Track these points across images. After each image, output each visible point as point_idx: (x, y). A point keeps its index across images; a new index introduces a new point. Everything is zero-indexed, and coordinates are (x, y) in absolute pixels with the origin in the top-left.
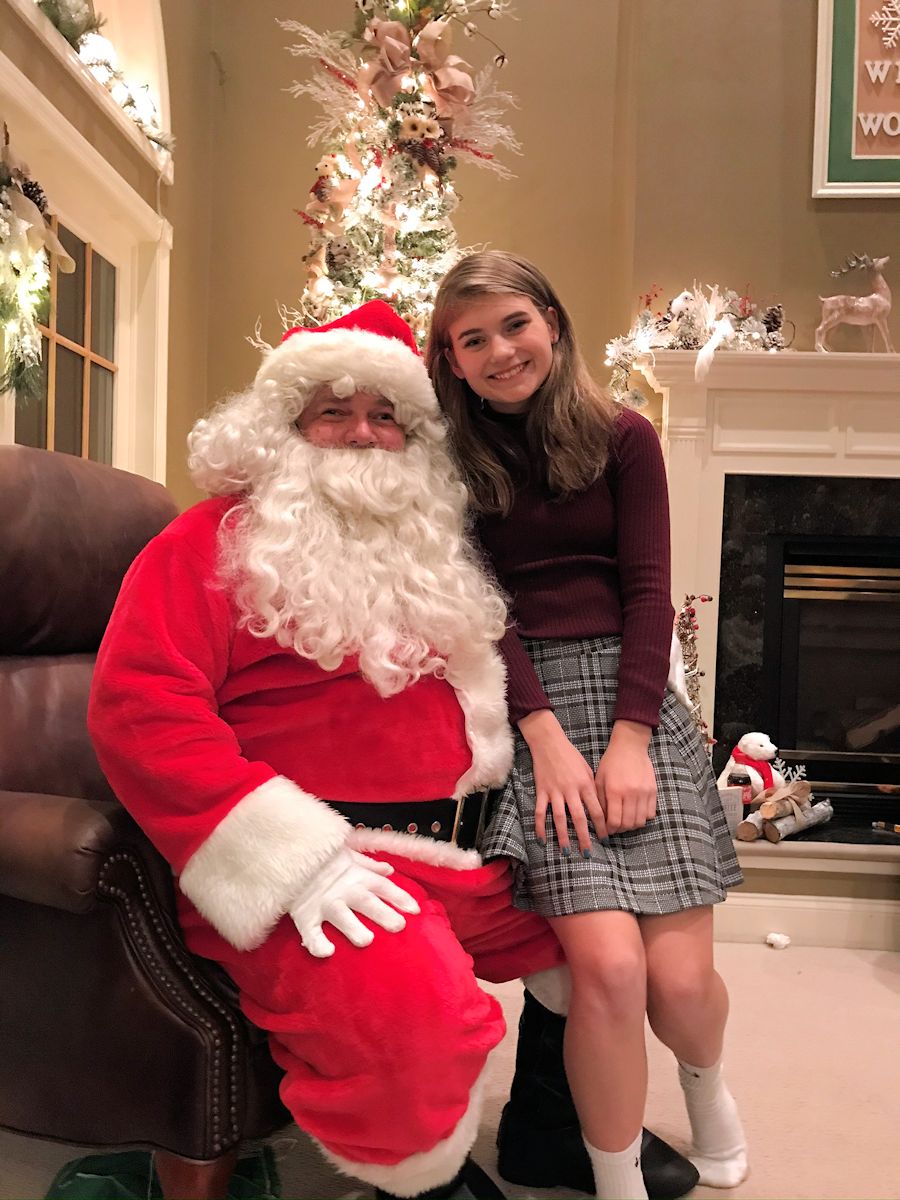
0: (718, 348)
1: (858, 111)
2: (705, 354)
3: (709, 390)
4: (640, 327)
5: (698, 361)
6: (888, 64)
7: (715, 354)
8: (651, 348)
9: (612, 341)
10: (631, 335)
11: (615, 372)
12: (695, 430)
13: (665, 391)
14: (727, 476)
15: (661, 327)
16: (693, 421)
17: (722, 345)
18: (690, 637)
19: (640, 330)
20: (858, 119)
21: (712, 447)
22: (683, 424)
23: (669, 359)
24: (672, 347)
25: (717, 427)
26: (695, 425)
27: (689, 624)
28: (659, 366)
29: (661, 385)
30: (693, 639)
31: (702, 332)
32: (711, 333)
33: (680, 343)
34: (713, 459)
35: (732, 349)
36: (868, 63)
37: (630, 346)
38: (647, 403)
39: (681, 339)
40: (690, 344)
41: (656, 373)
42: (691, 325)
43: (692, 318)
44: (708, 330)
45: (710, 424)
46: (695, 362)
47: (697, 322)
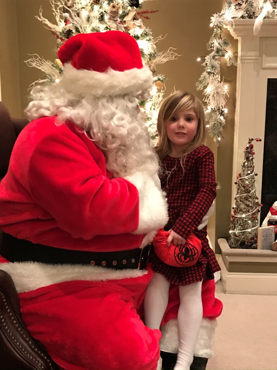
0: (265, 18)
2: (258, 21)
3: (260, 37)
4: (227, 8)
5: (255, 24)
7: (263, 21)
8: (233, 18)
9: (214, 15)
10: (222, 12)
11: (215, 29)
12: (254, 58)
13: (239, 39)
14: (269, 79)
15: (237, 7)
16: (253, 53)
17: (266, 16)
18: (251, 158)
19: (227, 10)
21: (262, 66)
22: (248, 55)
23: (241, 23)
24: (243, 17)
25: (264, 56)
26: (254, 55)
27: (250, 152)
28: (236, 27)
29: (238, 36)
30: (252, 159)
31: (257, 9)
32: (261, 9)
33: (246, 15)
34: (262, 72)
35: (271, 18)
37: (222, 17)
38: (231, 45)
39: (247, 13)
40: (251, 15)
41: (235, 30)
42: (252, 6)
43: (252, 2)
44: (260, 8)
45: (261, 55)
46: (254, 25)
47: (254, 4)
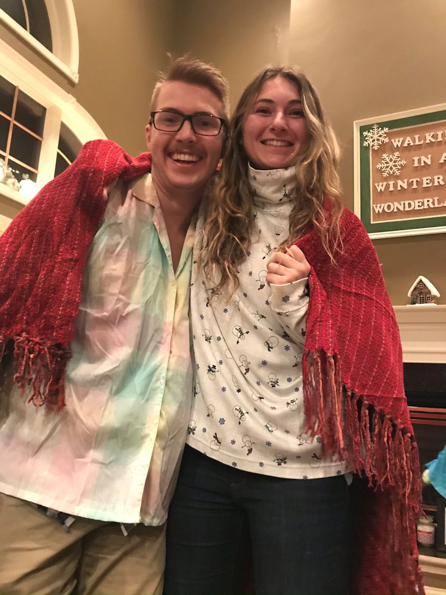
1: (373, 204)
6: (385, 184)
20: (373, 207)
36: (376, 185)
